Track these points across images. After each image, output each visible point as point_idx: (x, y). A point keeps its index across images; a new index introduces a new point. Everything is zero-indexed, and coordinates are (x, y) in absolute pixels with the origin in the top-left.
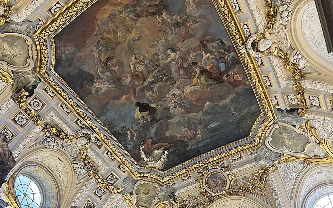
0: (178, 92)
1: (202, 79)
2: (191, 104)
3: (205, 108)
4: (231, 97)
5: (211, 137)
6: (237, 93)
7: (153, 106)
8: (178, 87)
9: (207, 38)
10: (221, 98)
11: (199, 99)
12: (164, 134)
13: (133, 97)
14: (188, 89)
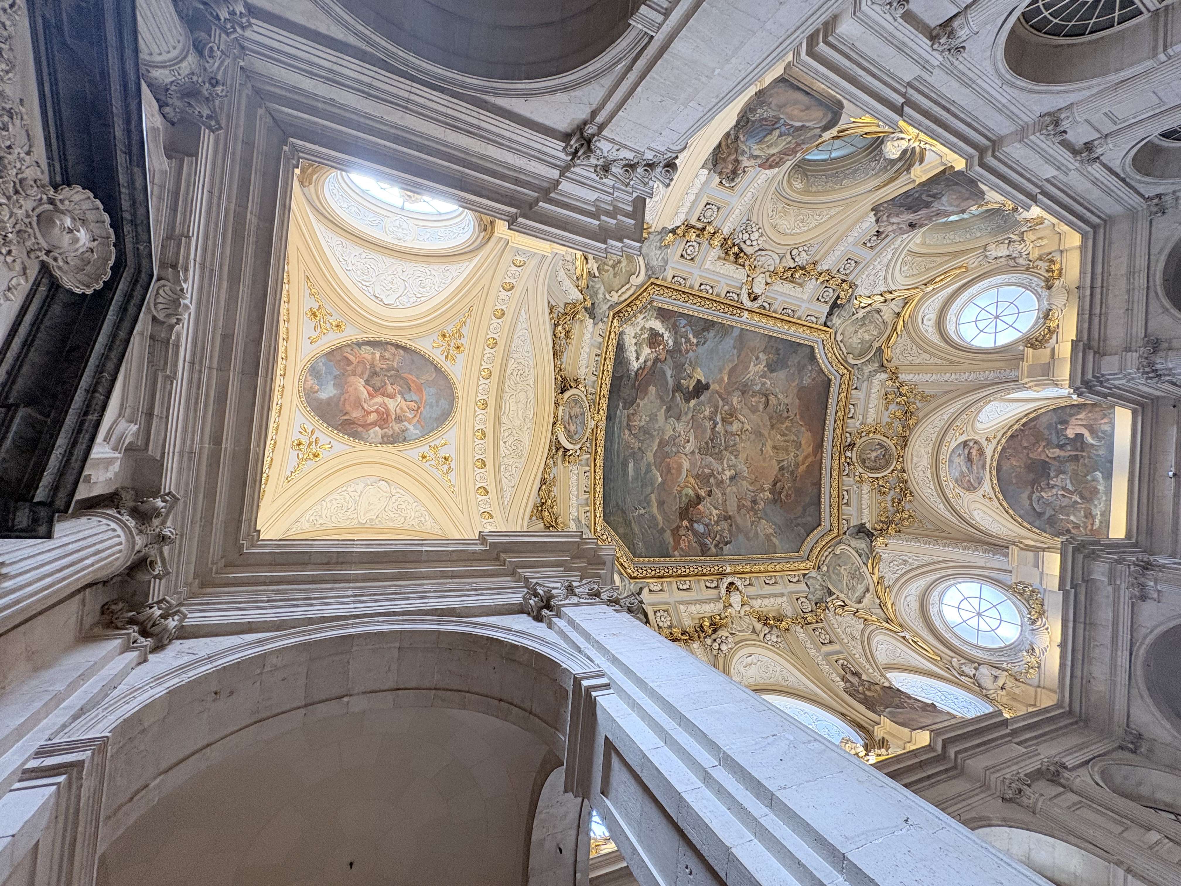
0: (689, 447)
1: (691, 492)
2: (667, 455)
3: (655, 471)
4: (659, 518)
5: (618, 452)
6: (662, 531)
7: (693, 402)
8: (693, 452)
9: (734, 526)
10: (661, 503)
11: (669, 471)
12: (655, 385)
13: (718, 388)
14: (686, 465)
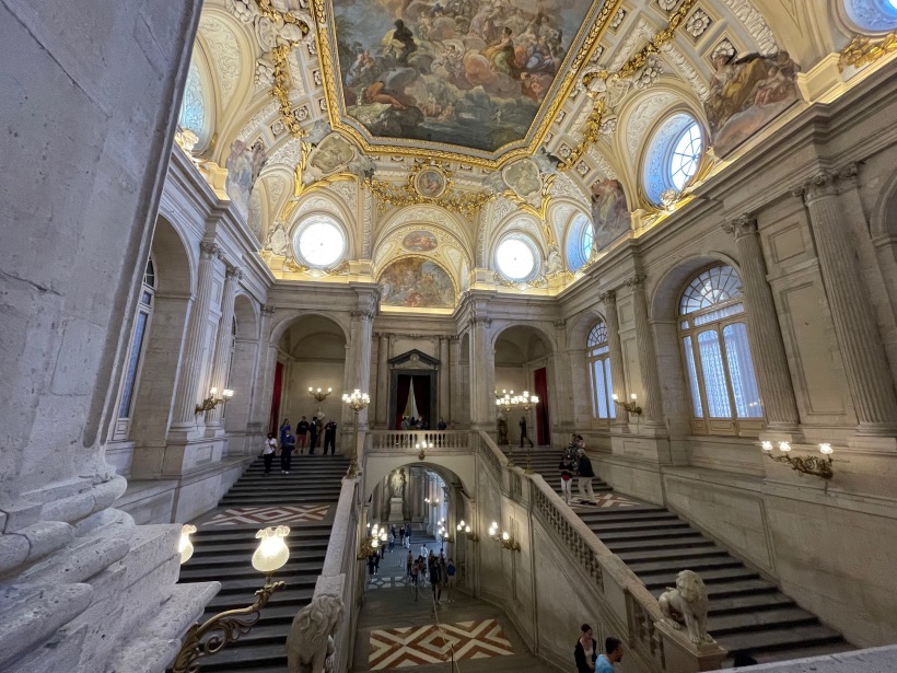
0: (459, 48)
2: (462, 74)
3: (473, 91)
4: (510, 100)
5: (454, 128)
6: (519, 102)
7: (417, 41)
8: (464, 42)
10: (499, 93)
11: (475, 76)
14: (474, 54)
